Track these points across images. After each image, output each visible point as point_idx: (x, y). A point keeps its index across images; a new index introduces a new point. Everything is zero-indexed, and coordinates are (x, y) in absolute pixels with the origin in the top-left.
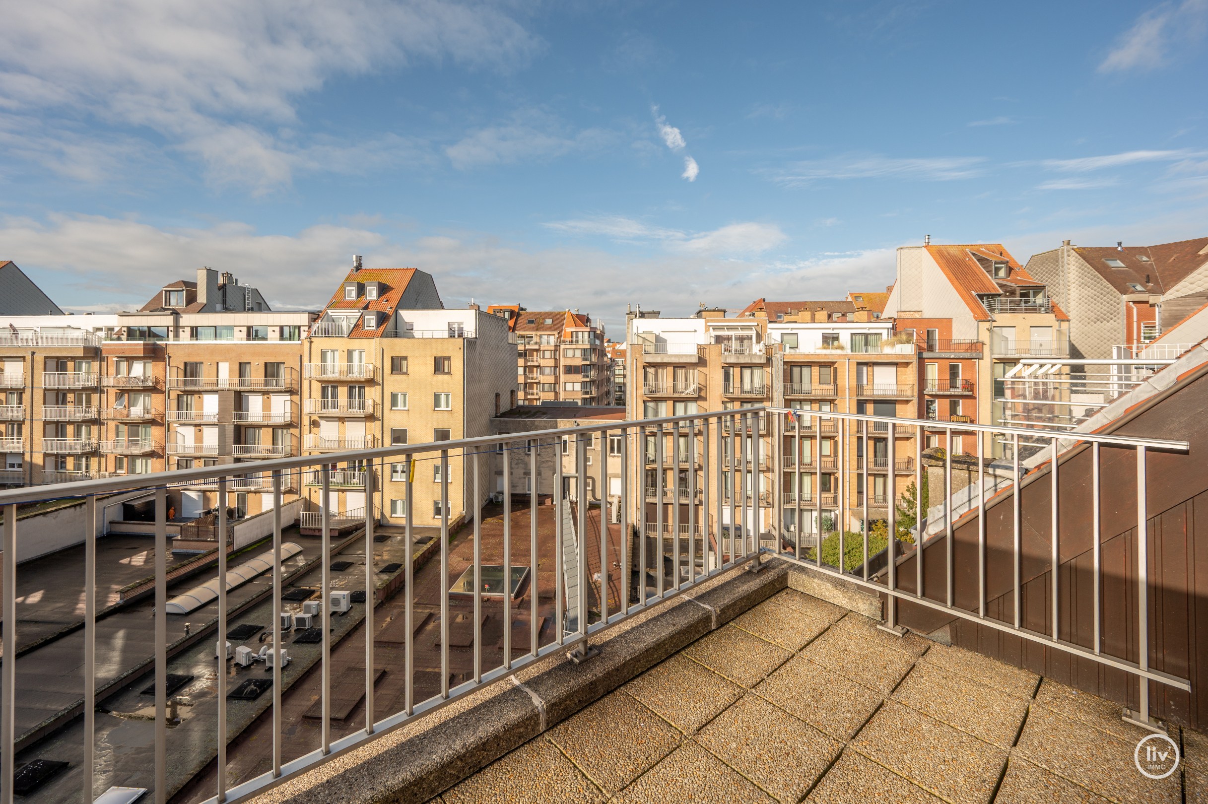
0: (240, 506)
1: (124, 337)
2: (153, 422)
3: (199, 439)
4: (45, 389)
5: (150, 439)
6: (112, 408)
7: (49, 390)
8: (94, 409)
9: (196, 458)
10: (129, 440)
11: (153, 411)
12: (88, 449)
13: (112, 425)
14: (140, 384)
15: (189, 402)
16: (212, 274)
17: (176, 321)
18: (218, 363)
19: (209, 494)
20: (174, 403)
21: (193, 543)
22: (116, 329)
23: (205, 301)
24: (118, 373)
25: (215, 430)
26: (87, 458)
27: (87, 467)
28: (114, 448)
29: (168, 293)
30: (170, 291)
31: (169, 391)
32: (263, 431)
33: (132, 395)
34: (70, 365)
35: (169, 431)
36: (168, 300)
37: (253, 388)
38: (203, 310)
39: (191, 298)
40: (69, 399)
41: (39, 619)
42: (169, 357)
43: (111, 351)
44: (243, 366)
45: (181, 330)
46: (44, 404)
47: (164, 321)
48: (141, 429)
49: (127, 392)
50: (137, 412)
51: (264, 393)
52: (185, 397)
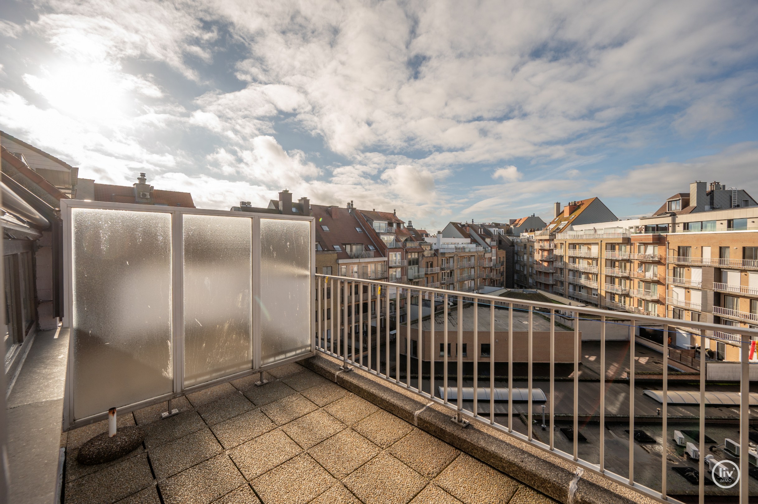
0: (720, 352)
1: (643, 231)
2: (658, 282)
3: (688, 298)
4: (606, 259)
5: (657, 292)
6: (636, 271)
7: (608, 260)
8: (628, 271)
9: (686, 310)
10: (645, 291)
11: (658, 276)
12: (624, 292)
13: (636, 281)
14: (651, 259)
15: (681, 272)
16: (701, 186)
17: (674, 220)
18: (702, 247)
19: (695, 336)
20: (671, 272)
21: (677, 364)
22: (640, 227)
23: (695, 205)
24: (639, 252)
25: (700, 293)
26: (624, 297)
27: (624, 302)
28: (637, 294)
29: (670, 203)
30: (671, 201)
31: (668, 265)
32: (740, 300)
33: (647, 265)
34: (617, 247)
35: (668, 289)
36: (670, 207)
37: (732, 266)
38: (694, 210)
39: (686, 204)
40: (616, 265)
41: (592, 369)
42: (669, 243)
43: (636, 240)
44: (723, 250)
45: (677, 226)
46: (606, 266)
47: (666, 220)
48: (652, 286)
49: (644, 263)
50: (649, 275)
51: (742, 271)
52: (679, 269)
